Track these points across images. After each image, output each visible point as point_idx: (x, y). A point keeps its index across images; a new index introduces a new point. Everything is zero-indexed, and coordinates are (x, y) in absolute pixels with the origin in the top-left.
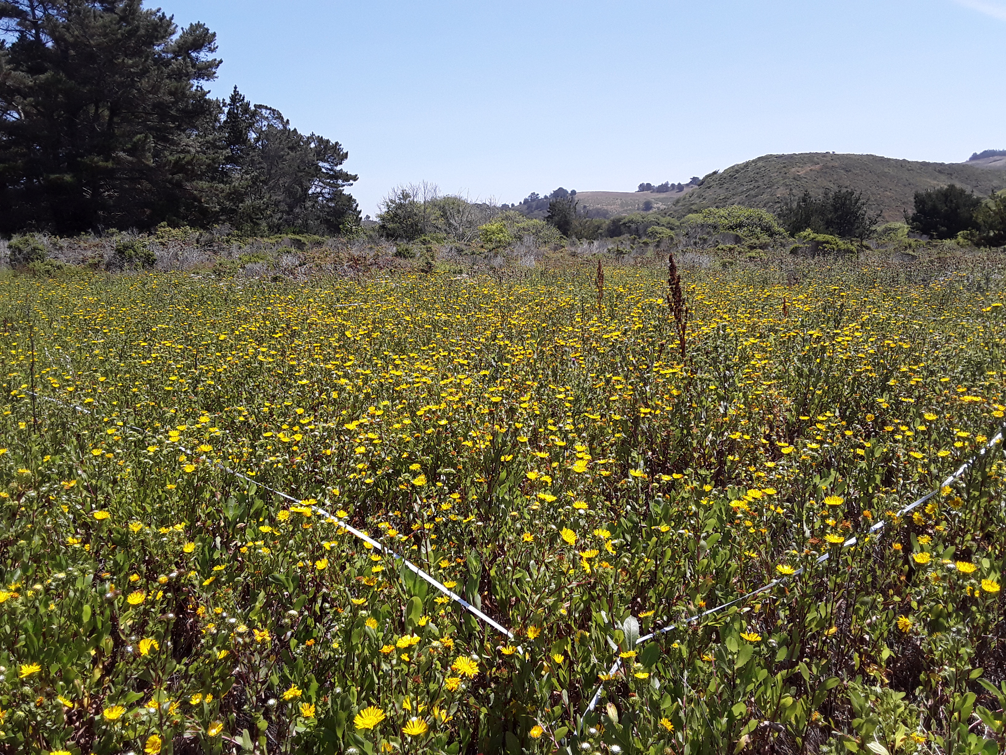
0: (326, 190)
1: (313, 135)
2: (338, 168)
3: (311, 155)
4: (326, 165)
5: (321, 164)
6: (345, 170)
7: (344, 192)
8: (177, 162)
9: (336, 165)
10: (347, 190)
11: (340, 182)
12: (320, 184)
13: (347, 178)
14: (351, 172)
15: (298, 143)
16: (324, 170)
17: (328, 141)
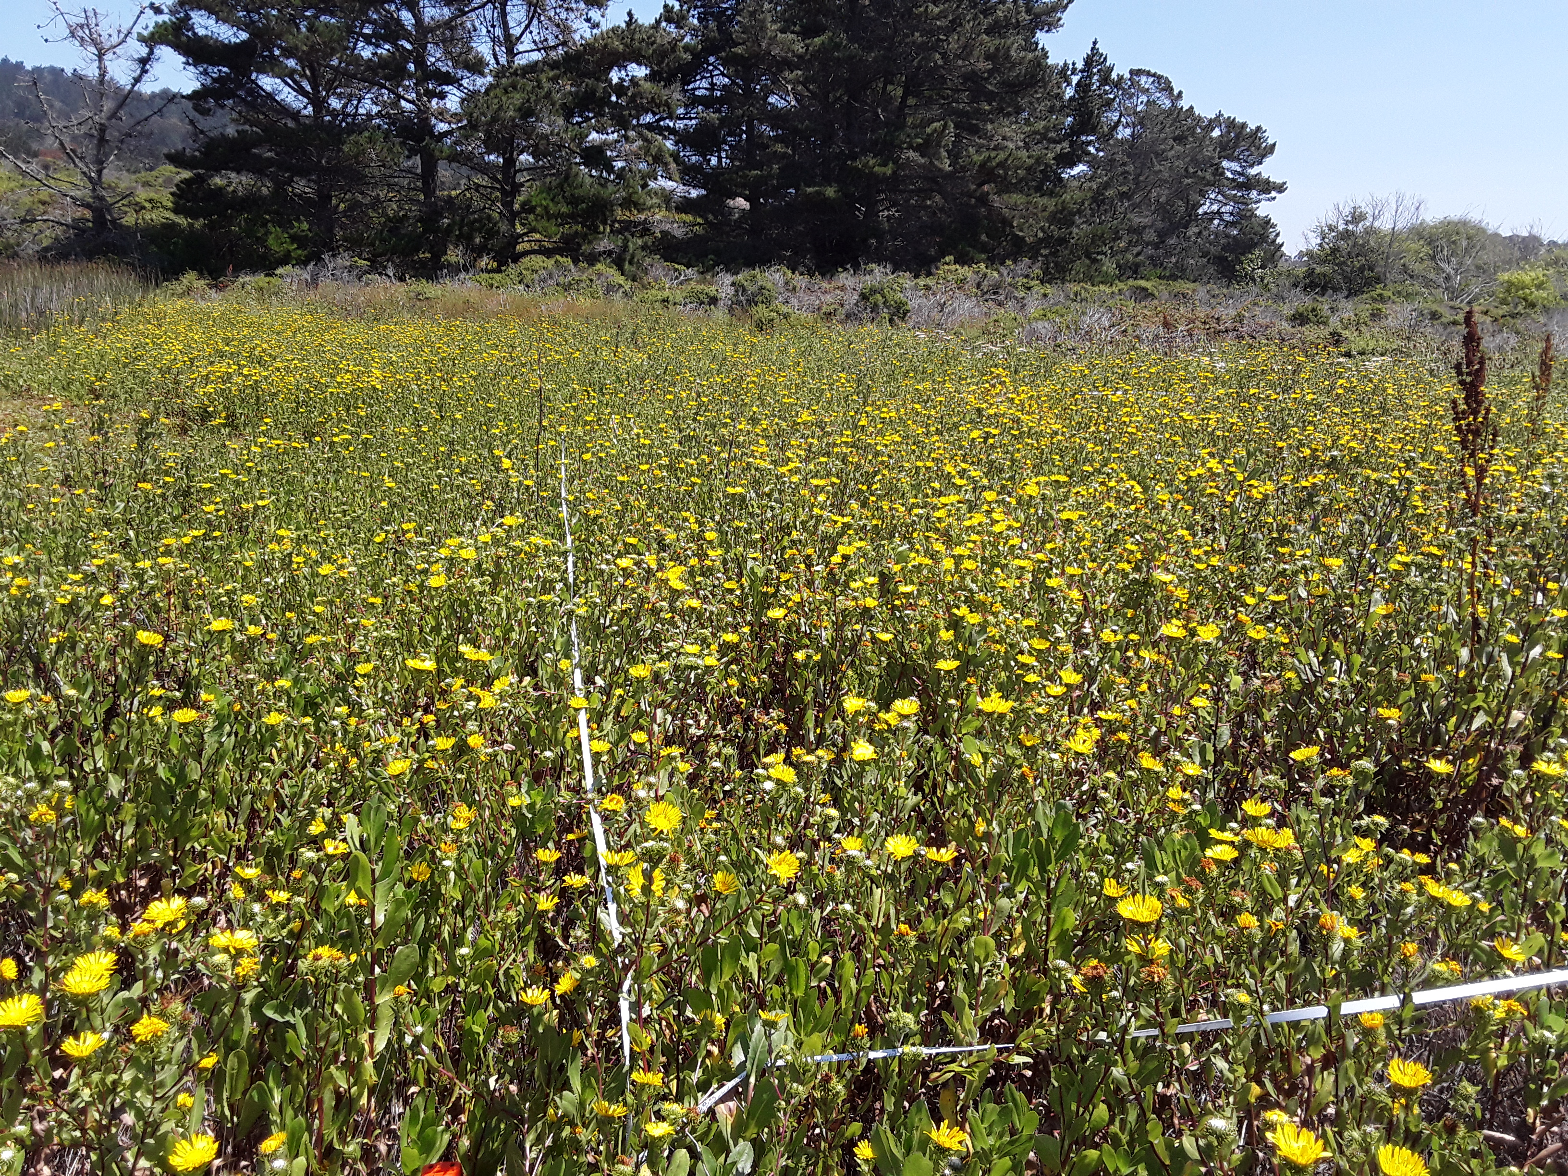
0: (1228, 208)
1: (1220, 115)
2: (1253, 171)
3: (1211, 148)
4: (1235, 166)
5: (1225, 164)
6: (1265, 175)
7: (1258, 213)
8: (983, 165)
9: (1252, 166)
10: (1263, 209)
11: (1254, 194)
12: (1220, 197)
13: (1267, 187)
14: (1276, 179)
15: (1192, 129)
16: (1229, 175)
17: (1244, 126)
